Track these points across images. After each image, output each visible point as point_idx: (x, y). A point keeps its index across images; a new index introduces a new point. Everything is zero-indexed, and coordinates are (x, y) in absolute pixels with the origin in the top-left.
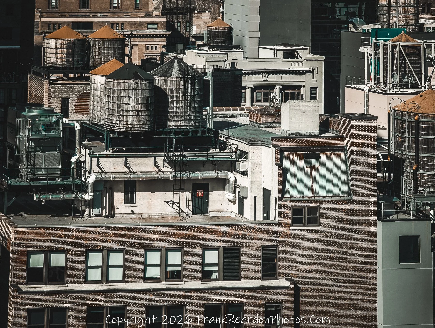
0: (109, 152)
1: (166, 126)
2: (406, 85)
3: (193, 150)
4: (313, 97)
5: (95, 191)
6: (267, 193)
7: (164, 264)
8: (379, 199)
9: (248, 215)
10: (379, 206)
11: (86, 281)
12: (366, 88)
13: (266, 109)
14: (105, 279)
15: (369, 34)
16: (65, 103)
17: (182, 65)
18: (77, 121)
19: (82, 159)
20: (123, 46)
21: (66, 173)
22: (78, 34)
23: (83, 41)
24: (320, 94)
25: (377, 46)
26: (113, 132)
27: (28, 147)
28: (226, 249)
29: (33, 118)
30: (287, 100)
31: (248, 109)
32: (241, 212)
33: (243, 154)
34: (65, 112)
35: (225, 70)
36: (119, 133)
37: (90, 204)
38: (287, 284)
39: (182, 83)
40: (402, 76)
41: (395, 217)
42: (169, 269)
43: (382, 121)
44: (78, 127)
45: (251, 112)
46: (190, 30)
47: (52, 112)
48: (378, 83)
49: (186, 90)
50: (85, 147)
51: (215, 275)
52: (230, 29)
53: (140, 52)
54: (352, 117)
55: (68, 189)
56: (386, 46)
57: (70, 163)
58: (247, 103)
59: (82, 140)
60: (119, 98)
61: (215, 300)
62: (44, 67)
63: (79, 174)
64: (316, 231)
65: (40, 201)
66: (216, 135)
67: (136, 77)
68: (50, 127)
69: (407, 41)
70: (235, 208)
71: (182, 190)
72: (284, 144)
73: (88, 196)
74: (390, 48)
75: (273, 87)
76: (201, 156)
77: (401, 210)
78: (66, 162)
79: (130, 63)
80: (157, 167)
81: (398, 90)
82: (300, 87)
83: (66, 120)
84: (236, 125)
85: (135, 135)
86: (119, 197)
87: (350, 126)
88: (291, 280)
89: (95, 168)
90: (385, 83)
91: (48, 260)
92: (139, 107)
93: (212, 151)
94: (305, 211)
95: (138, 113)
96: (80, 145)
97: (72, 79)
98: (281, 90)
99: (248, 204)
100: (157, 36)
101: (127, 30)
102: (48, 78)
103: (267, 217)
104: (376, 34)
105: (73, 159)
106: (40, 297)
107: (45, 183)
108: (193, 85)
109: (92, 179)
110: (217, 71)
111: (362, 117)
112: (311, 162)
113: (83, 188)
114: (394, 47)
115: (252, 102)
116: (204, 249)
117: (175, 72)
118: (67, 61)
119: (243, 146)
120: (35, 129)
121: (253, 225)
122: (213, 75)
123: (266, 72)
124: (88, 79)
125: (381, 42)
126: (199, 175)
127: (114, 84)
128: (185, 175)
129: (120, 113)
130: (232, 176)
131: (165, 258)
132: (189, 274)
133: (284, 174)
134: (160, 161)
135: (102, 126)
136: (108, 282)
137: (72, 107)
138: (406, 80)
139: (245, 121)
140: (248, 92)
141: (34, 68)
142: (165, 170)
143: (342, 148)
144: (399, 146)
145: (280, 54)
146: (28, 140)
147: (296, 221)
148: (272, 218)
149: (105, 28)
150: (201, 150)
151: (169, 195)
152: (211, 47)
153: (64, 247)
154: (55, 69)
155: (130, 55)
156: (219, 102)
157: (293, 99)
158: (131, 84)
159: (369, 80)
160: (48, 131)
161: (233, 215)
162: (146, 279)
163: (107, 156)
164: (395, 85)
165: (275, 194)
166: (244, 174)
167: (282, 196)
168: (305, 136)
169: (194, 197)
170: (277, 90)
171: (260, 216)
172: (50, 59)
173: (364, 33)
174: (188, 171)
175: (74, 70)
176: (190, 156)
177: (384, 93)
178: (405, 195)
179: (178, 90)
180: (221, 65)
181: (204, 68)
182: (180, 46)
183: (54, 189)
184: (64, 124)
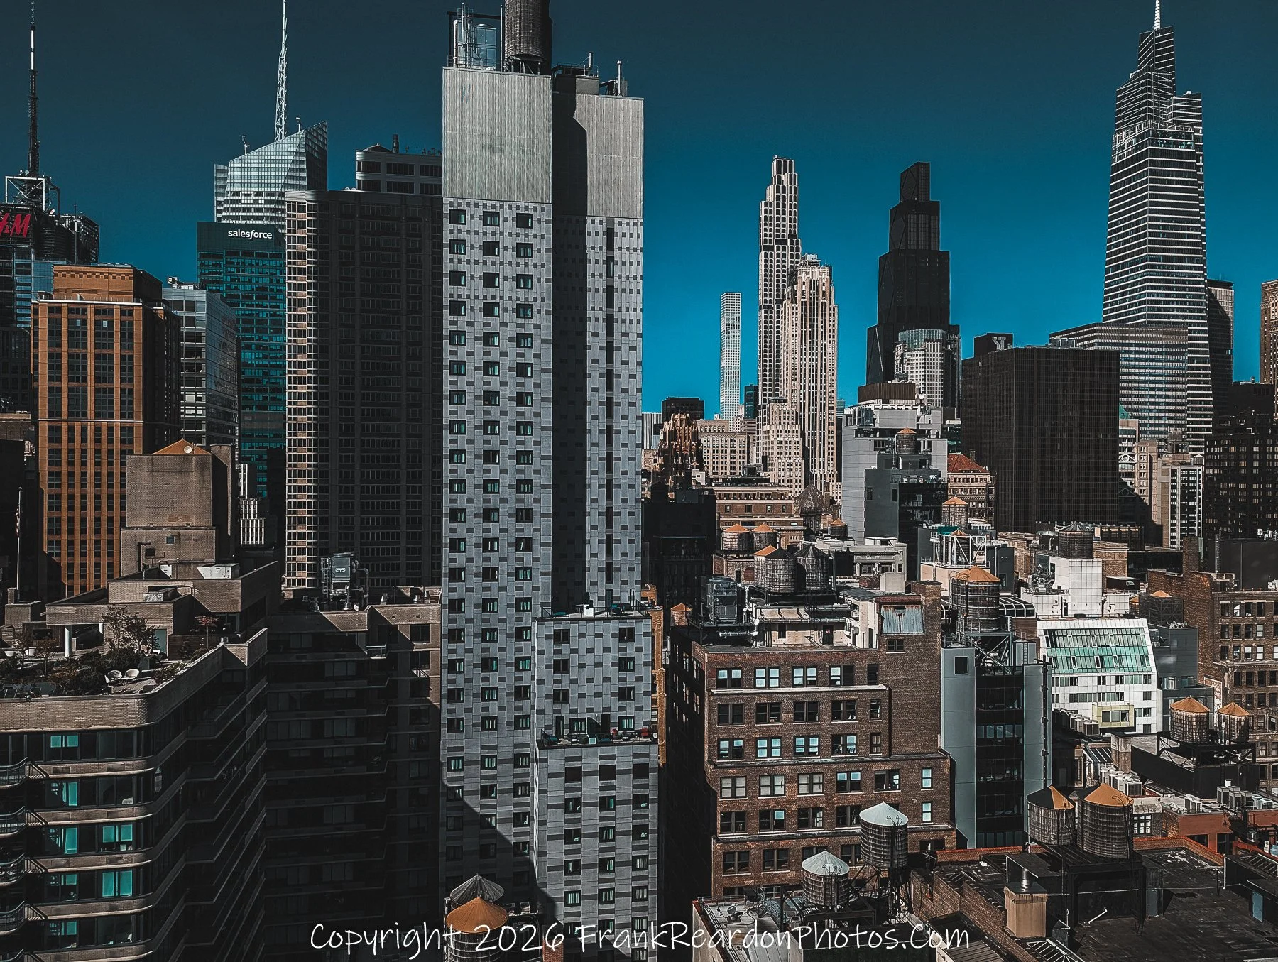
0: (768, 605)
1: (805, 588)
2: (959, 563)
3: (822, 604)
4: (900, 570)
5: (759, 630)
6: (871, 631)
7: (805, 676)
8: (942, 634)
9: (859, 645)
10: (943, 639)
11: (755, 687)
12: (934, 565)
13: (870, 578)
14: (767, 685)
15: (936, 530)
16: (738, 573)
17: (815, 550)
18: (747, 585)
19: (750, 610)
20: (776, 537)
21: (740, 619)
22: (745, 529)
23: (749, 533)
24: (905, 568)
25: (941, 538)
26: (771, 593)
27: (715, 602)
28: (845, 666)
29: (718, 583)
30: (883, 572)
31: (858, 578)
32: (854, 642)
33: (855, 607)
34: (738, 580)
35: (843, 552)
36: (774, 593)
37: (757, 638)
38: (885, 687)
39: (815, 561)
40: (957, 557)
41: (952, 646)
42: (809, 679)
43: (945, 585)
44: (747, 589)
45: (861, 580)
46: (819, 527)
47: (730, 579)
48: (941, 561)
49: (818, 566)
50: (752, 602)
51: (838, 683)
52: (846, 526)
53: (787, 540)
54: (926, 583)
55: (742, 629)
56: (947, 538)
57: (743, 612)
58: (857, 574)
59: (749, 598)
60: (774, 571)
61: (839, 698)
62: (723, 550)
63: (748, 618)
64: (903, 654)
65: (723, 636)
66: (838, 595)
67: (785, 557)
68: (729, 589)
69: (961, 535)
70: (850, 641)
71: (816, 630)
72: (881, 600)
73: (755, 634)
74: (950, 540)
75: (874, 564)
76: (828, 608)
77: (956, 641)
78: (740, 612)
79: (780, 548)
80: (800, 615)
81: (955, 566)
82: (891, 564)
83: (739, 585)
84: (849, 588)
85: (785, 595)
86: (775, 634)
87: (924, 588)
88: (887, 686)
89: (758, 614)
90: (947, 561)
91: (730, 674)
92: (787, 577)
93: (835, 604)
94: (895, 642)
95: (787, 581)
96: (749, 601)
97: (742, 558)
98: (879, 566)
99: (858, 638)
100: (797, 530)
101: (778, 527)
102: (726, 557)
103: (871, 647)
104: (941, 530)
105: (745, 610)
106: (725, 697)
107: (726, 625)
108: (822, 563)
109: (757, 622)
110: (837, 553)
111: (932, 583)
112: (900, 612)
113: (752, 628)
114: (952, 539)
115: (861, 573)
116: (831, 667)
117: (810, 554)
118: (739, 547)
119: (855, 602)
120: (719, 590)
121: (862, 651)
122: (835, 556)
123: (869, 554)
124: (753, 558)
125: (944, 536)
126: (827, 619)
127: (770, 561)
128: (818, 620)
129: (774, 580)
130: (848, 621)
131: (805, 673)
132: (821, 682)
133: (882, 619)
134: (802, 611)
135: (763, 589)
136: (769, 687)
137: (742, 576)
138: (960, 559)
139: (856, 585)
140: (858, 566)
141: (718, 551)
142: (805, 617)
143: (920, 603)
144: (955, 601)
145: (879, 543)
146: (715, 597)
147: (890, 649)
148: (874, 647)
149: (764, 525)
150: (828, 604)
151: (808, 633)
152: (833, 538)
153: (740, 666)
154: (730, 551)
155: (779, 543)
156: (839, 574)
157: (887, 571)
158: (782, 562)
159: (936, 560)
160: (727, 592)
161: (849, 645)
162: (794, 686)
163: (767, 608)
164: (952, 562)
165: (876, 632)
166: (856, 619)
167: (881, 632)
168: (895, 595)
169: (824, 633)
170: (877, 565)
171: (867, 646)
172: (727, 544)
173: (933, 529)
174: (819, 618)
175: (743, 553)
176: (821, 608)
177: (946, 568)
178: (959, 632)
179: (812, 566)
180: (840, 549)
181: (829, 551)
182: (813, 536)
183: (733, 629)
184: (738, 588)
